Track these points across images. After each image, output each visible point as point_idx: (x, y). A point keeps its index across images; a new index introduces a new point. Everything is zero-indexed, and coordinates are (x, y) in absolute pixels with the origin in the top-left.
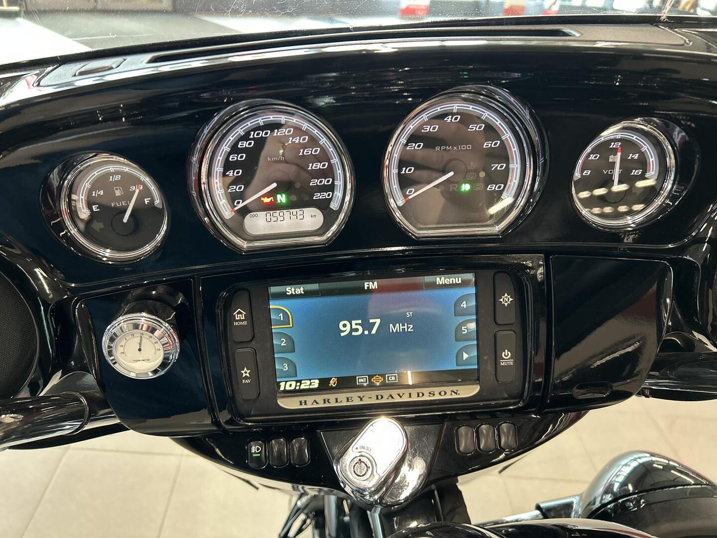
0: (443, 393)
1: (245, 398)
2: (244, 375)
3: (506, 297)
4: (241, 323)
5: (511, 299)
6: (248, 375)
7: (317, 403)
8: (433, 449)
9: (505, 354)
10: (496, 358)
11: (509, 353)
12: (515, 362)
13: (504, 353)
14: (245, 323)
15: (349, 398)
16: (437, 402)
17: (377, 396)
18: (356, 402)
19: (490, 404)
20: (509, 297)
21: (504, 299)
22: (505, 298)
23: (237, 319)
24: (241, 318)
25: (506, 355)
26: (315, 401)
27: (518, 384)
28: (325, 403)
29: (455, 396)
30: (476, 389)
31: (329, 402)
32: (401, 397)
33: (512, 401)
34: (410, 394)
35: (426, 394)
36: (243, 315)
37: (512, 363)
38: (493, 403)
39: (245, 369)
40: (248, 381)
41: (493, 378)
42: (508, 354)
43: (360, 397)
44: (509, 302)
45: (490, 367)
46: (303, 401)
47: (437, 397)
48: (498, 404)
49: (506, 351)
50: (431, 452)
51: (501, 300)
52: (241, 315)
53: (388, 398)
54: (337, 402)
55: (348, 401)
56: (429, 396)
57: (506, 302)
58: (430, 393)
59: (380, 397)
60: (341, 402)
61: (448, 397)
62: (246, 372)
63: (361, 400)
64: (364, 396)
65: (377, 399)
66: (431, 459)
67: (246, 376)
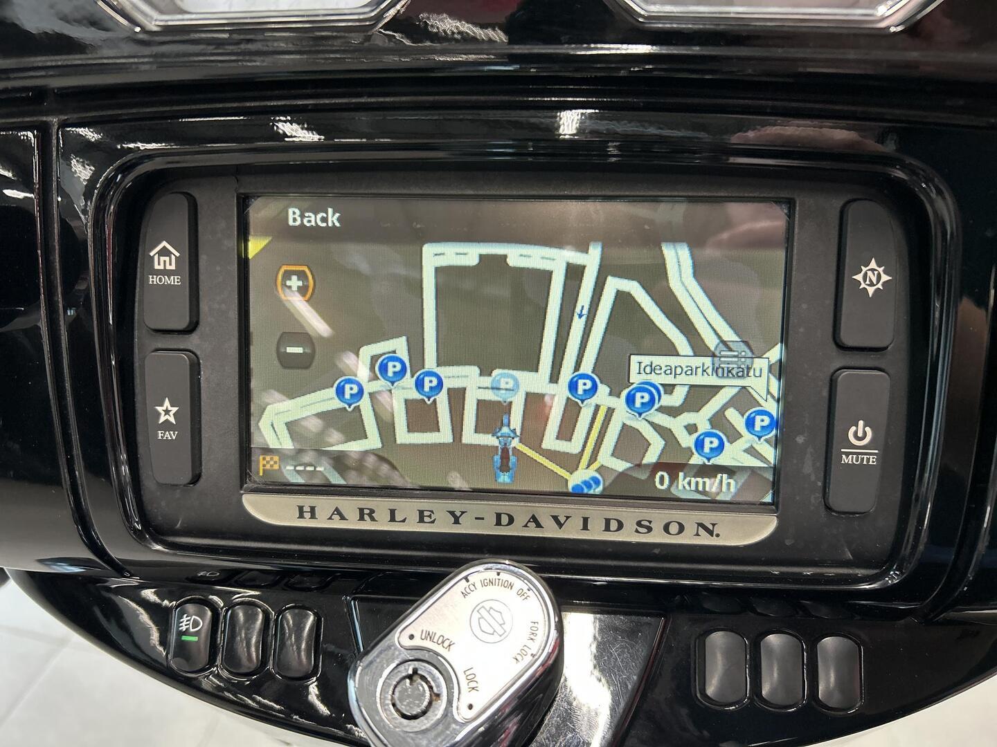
0: (674, 528)
1: (161, 481)
2: (162, 419)
3: (873, 270)
4: (166, 280)
5: (885, 278)
6: (172, 420)
7: (343, 518)
8: (635, 677)
9: (856, 433)
10: (830, 441)
11: (868, 429)
12: (884, 458)
13: (853, 429)
14: (174, 280)
15: (426, 513)
16: (657, 551)
17: (499, 516)
18: (443, 526)
19: (801, 574)
20: (881, 270)
21: (866, 274)
22: (870, 273)
23: (157, 267)
24: (168, 267)
25: (860, 434)
26: (337, 511)
27: (887, 523)
28: (362, 518)
29: (705, 540)
30: (768, 524)
31: (373, 519)
32: (560, 525)
33: (861, 572)
34: (586, 520)
35: (630, 526)
36: (173, 257)
37: (873, 461)
38: (808, 571)
39: (167, 403)
40: (171, 435)
41: (815, 498)
42: (865, 434)
43: (452, 513)
44: (879, 286)
45: (810, 467)
46: (307, 509)
47: (657, 537)
48: (822, 574)
49: (861, 423)
50: (630, 687)
51: (859, 277)
52: (167, 259)
53: (526, 526)
54: (393, 519)
55: (421, 520)
56: (637, 531)
57: (872, 284)
58: (639, 524)
59: (505, 520)
60: (404, 521)
61: (687, 539)
62: (167, 411)
63: (457, 521)
64: (463, 513)
65: (499, 523)
66: (627, 704)
67: (167, 421)
